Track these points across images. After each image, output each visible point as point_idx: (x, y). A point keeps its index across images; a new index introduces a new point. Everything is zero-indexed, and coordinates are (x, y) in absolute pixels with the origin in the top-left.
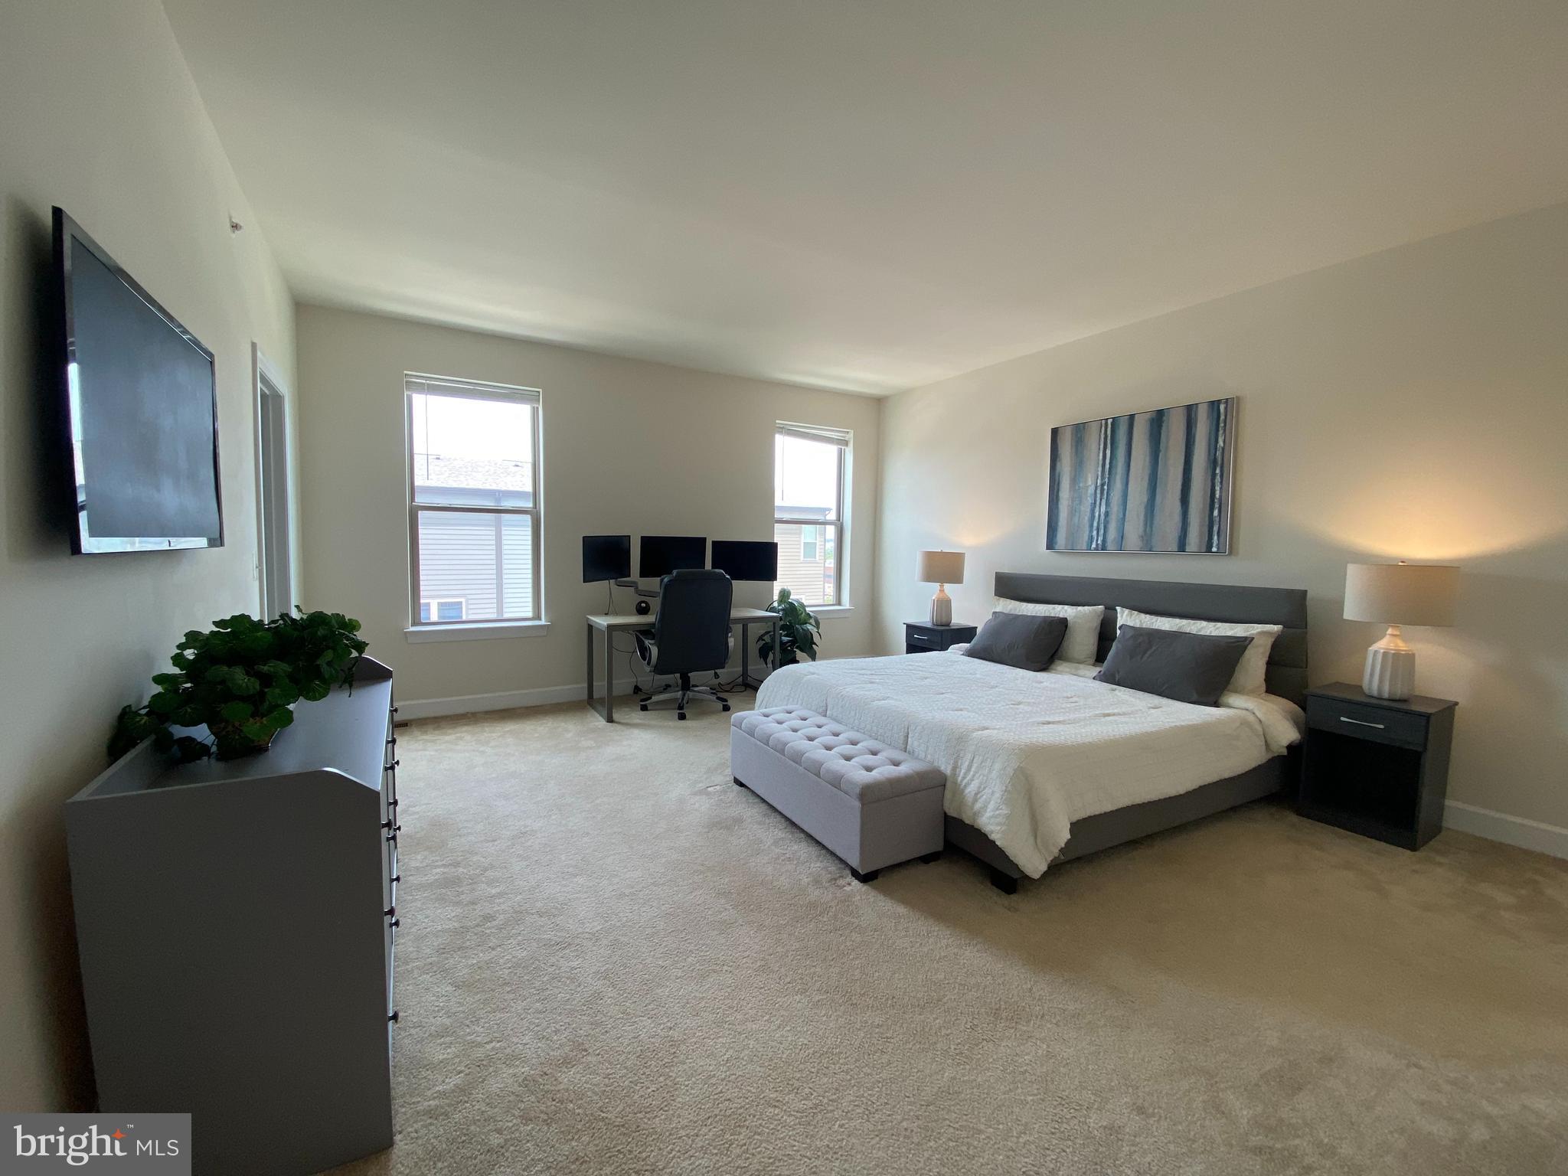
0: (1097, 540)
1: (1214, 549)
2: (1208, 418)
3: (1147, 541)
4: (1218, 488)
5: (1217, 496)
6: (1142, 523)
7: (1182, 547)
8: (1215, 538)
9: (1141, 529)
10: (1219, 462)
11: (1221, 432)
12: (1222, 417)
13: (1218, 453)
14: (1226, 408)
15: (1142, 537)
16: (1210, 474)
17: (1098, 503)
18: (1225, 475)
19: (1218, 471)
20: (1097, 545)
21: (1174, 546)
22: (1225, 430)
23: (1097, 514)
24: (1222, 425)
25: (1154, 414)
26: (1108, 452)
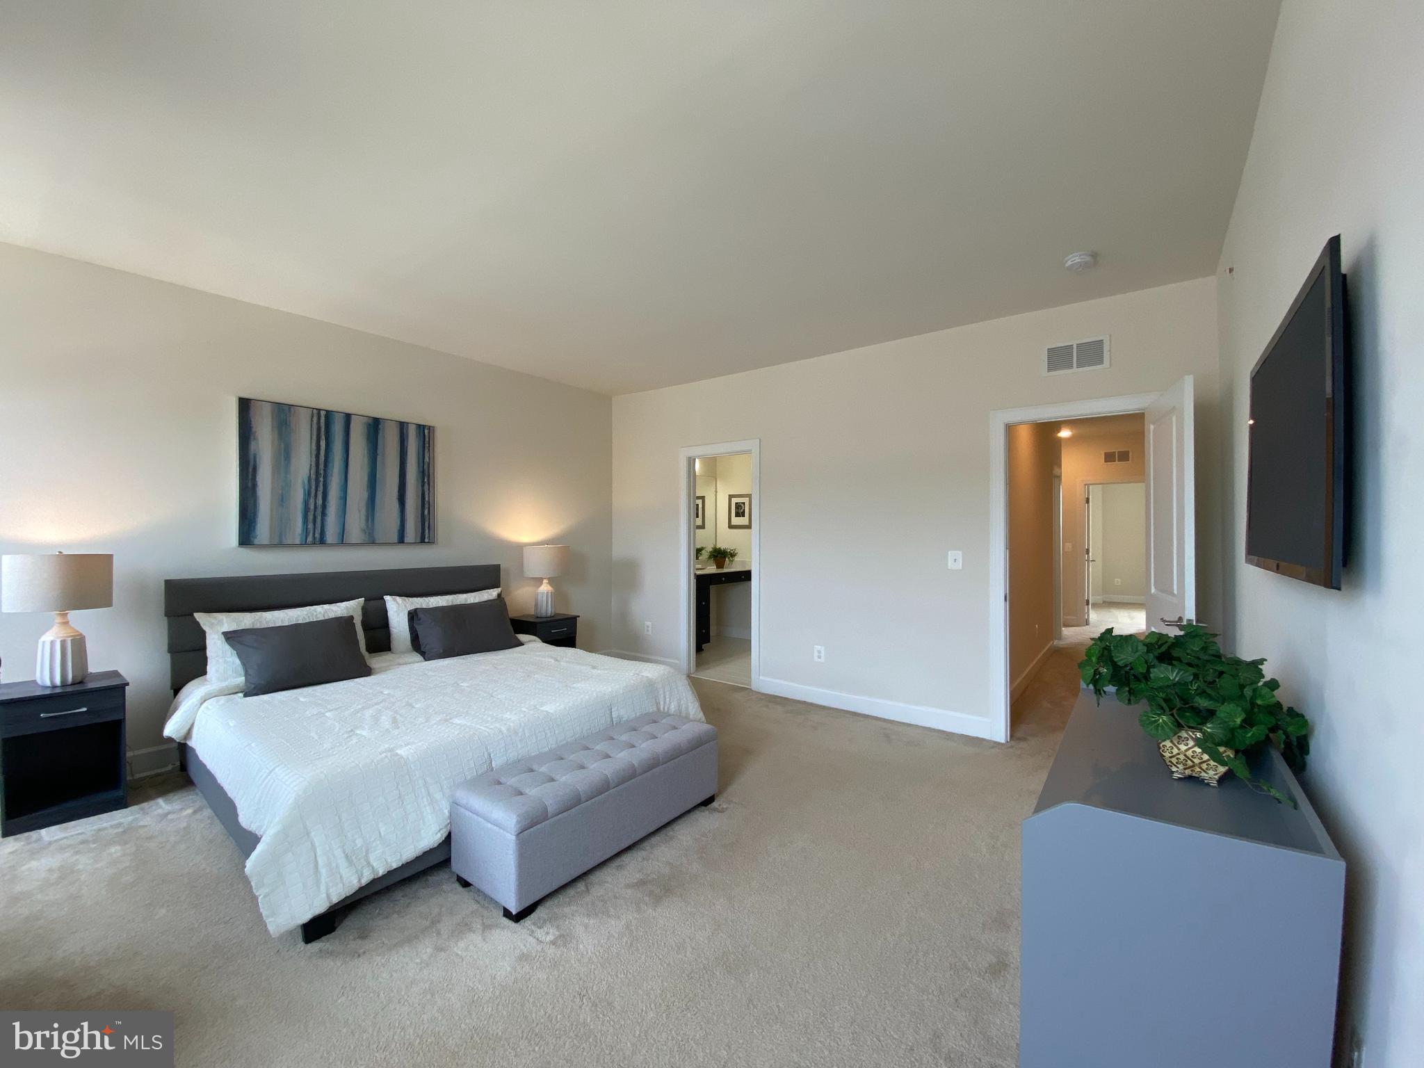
0: (314, 534)
1: (426, 540)
2: (417, 436)
3: (369, 533)
4: (426, 493)
5: (427, 499)
6: (363, 518)
7: (401, 540)
8: (427, 531)
9: (363, 524)
10: (427, 473)
11: (426, 450)
12: (427, 439)
13: (426, 467)
14: (429, 433)
15: (364, 530)
16: (420, 481)
17: (313, 494)
18: (431, 484)
19: (426, 480)
20: (314, 538)
21: (395, 538)
22: (429, 450)
23: (312, 507)
24: (427, 445)
25: (371, 421)
26: (323, 444)
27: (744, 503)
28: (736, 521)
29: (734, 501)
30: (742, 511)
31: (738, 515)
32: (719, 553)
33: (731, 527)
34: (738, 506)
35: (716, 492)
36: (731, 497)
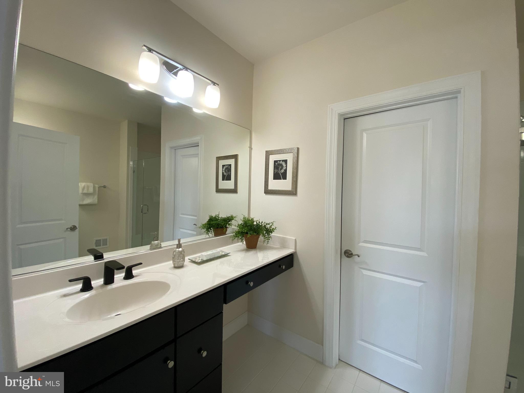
27: (286, 161)
28: (274, 184)
29: (273, 158)
30: (283, 171)
31: (277, 177)
32: (251, 230)
33: (267, 192)
34: (277, 165)
35: (251, 148)
36: (268, 154)
